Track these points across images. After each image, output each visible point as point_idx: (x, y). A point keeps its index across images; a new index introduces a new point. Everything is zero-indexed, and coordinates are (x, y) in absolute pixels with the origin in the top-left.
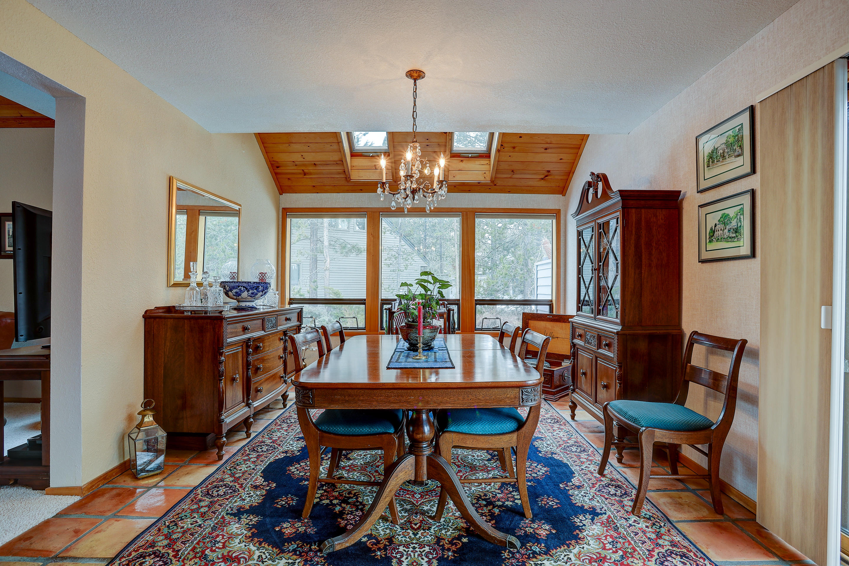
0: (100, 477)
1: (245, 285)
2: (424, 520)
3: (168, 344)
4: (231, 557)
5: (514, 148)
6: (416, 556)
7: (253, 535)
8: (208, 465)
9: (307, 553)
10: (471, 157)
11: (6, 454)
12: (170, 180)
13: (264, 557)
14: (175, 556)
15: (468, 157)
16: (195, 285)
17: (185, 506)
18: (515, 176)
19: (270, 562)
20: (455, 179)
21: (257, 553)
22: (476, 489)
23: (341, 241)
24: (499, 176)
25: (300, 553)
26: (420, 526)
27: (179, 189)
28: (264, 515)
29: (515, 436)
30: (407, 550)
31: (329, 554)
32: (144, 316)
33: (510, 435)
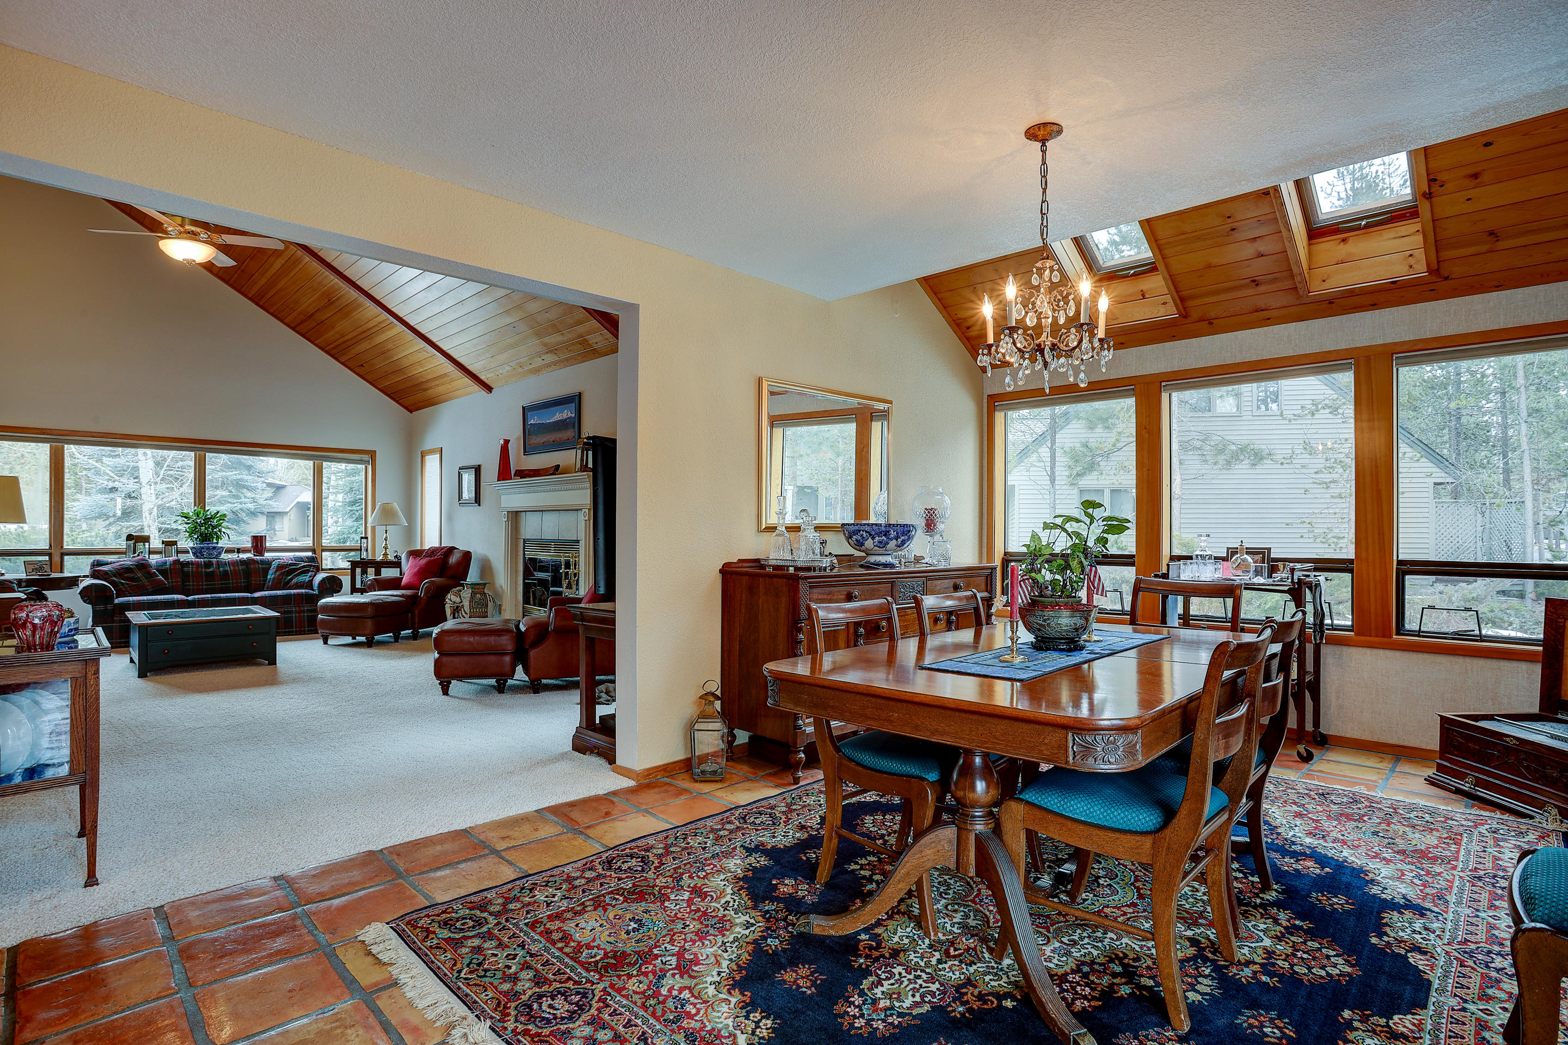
0: (660, 766)
1: (867, 528)
2: (975, 949)
3: (743, 610)
4: (701, 890)
5: (1475, 176)
6: (908, 989)
7: (744, 878)
8: (777, 786)
9: (777, 920)
10: (1366, 226)
11: (597, 721)
12: (760, 381)
13: (731, 904)
14: (656, 868)
15: (1359, 228)
16: (784, 529)
17: (709, 823)
18: (1501, 245)
19: (732, 913)
20: (1326, 285)
21: (728, 898)
22: (1130, 943)
23: (1217, 438)
24: (1447, 254)
25: (770, 917)
26: (960, 955)
27: (772, 393)
28: (777, 862)
29: (1148, 842)
30: (904, 974)
31: (801, 935)
32: (721, 571)
33: (1138, 838)
